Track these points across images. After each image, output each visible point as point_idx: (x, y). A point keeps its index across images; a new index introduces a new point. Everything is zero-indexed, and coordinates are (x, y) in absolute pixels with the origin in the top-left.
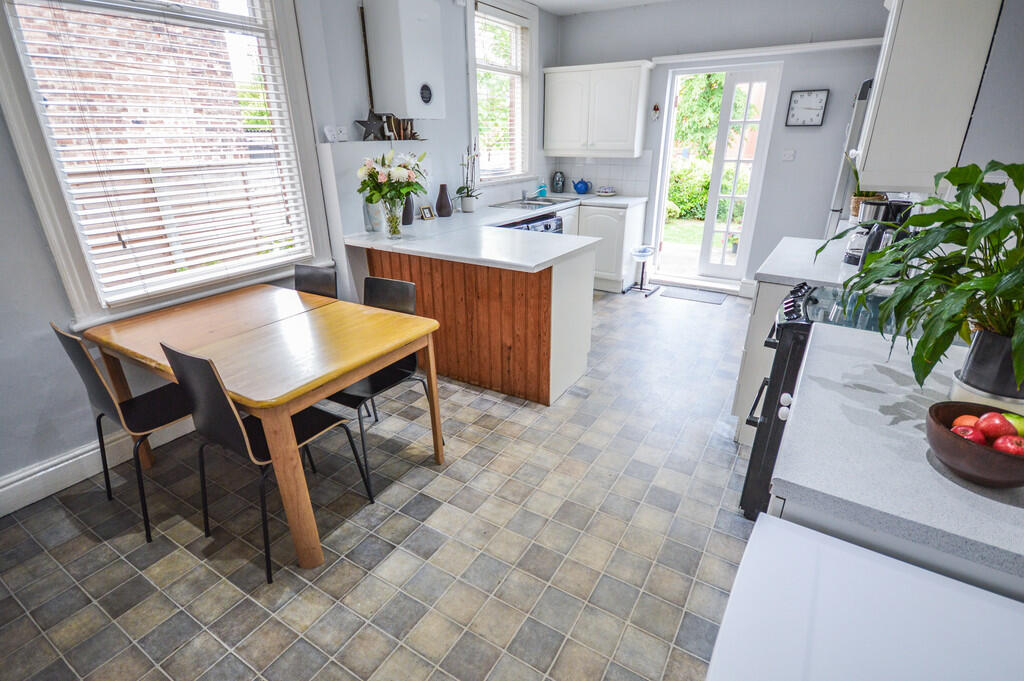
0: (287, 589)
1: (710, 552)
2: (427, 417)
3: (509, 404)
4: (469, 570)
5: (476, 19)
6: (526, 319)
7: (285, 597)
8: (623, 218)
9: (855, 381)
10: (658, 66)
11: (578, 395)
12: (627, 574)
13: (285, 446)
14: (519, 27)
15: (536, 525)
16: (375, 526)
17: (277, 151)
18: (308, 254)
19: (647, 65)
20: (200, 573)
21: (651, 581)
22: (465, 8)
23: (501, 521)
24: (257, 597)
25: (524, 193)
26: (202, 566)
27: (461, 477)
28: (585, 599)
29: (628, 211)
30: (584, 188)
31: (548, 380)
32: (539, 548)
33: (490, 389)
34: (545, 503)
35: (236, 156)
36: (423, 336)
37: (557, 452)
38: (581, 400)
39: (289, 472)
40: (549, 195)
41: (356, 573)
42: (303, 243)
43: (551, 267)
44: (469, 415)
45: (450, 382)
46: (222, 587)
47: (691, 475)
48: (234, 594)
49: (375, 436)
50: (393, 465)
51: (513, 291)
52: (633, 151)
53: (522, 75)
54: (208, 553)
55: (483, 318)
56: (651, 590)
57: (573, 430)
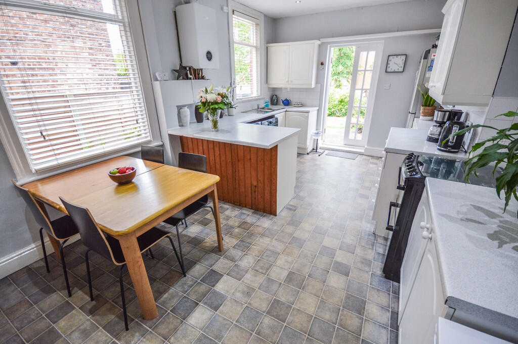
0: (137, 334)
1: (370, 300)
2: (213, 224)
3: (255, 215)
4: (240, 317)
5: (234, 19)
6: (264, 172)
7: (136, 339)
8: (307, 117)
9: (466, 217)
10: (322, 43)
11: (290, 209)
12: (327, 316)
13: (134, 255)
14: (254, 23)
15: (275, 287)
16: (187, 291)
17: (130, 85)
18: (149, 139)
19: (318, 42)
20: (87, 325)
21: (341, 320)
22: (228, 13)
23: (256, 285)
24: (119, 340)
25: (258, 105)
26: (88, 320)
27: (233, 259)
28: (306, 333)
29: (310, 114)
30: (287, 103)
31: (276, 203)
32: (278, 301)
33: (246, 207)
34: (279, 273)
35: (114, 88)
36: (212, 185)
37: (283, 242)
38: (292, 212)
39: (136, 269)
40: (270, 106)
41: (176, 322)
42: (145, 133)
43: (277, 146)
44: (235, 222)
45: (224, 204)
46: (99, 333)
47: (354, 254)
48: (106, 338)
49: (186, 236)
50: (196, 252)
51: (257, 157)
52: (311, 84)
53: (256, 47)
54: (92, 312)
55: (241, 172)
56: (341, 325)
57: (290, 229)
